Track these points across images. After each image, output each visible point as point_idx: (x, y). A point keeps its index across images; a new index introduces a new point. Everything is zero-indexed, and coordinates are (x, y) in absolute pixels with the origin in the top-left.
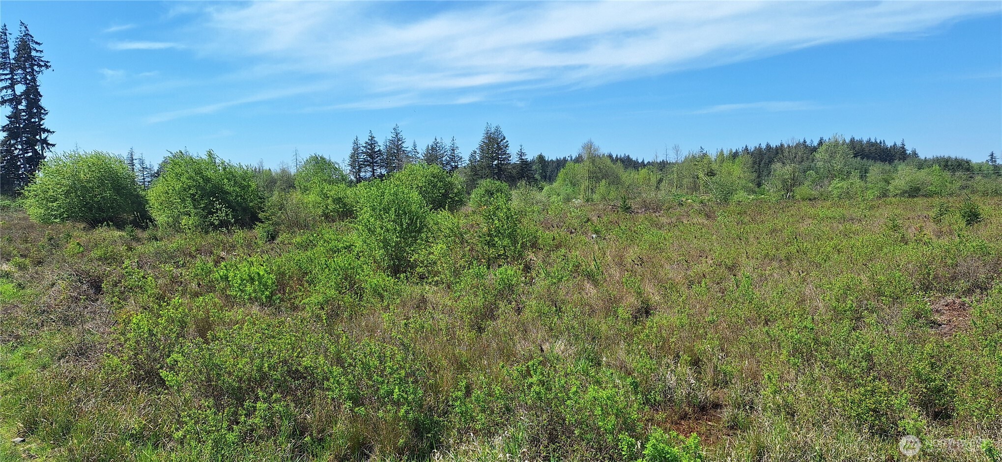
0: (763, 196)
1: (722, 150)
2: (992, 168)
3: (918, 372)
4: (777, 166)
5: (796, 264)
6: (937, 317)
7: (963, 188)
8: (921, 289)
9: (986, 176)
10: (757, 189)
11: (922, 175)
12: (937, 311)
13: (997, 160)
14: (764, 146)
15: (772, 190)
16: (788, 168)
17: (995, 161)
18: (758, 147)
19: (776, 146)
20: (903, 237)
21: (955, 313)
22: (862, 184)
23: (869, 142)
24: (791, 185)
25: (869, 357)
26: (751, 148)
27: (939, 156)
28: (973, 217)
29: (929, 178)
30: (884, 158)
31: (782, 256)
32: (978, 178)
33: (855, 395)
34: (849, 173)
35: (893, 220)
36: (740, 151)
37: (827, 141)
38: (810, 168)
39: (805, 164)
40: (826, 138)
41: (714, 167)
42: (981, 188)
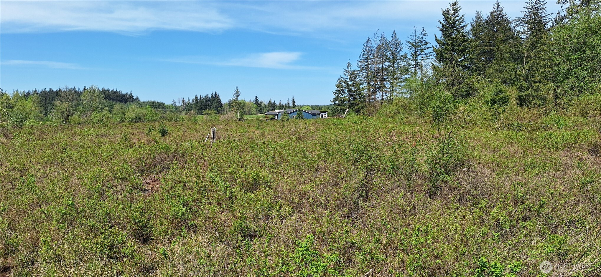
0: (48, 122)
1: (17, 91)
2: (174, 107)
3: (134, 219)
4: (57, 103)
5: (67, 164)
6: (146, 187)
7: (161, 117)
8: (139, 172)
9: (172, 111)
10: (44, 118)
11: (141, 110)
12: (147, 183)
13: (176, 103)
14: (48, 90)
15: (54, 117)
16: (65, 104)
17: (175, 104)
18: (43, 90)
19: (56, 90)
20: (130, 145)
21: (155, 183)
22: (110, 115)
23: (113, 91)
24: (67, 115)
25: (107, 215)
26: (39, 90)
27: (149, 100)
28: (164, 132)
29: (147, 112)
30: (121, 100)
31: (59, 160)
32: (168, 112)
33: (99, 239)
34: (102, 108)
35: (125, 135)
36: (31, 92)
37: (89, 88)
38: (79, 105)
39: (76, 102)
40: (88, 87)
41: (12, 102)
42: (169, 118)
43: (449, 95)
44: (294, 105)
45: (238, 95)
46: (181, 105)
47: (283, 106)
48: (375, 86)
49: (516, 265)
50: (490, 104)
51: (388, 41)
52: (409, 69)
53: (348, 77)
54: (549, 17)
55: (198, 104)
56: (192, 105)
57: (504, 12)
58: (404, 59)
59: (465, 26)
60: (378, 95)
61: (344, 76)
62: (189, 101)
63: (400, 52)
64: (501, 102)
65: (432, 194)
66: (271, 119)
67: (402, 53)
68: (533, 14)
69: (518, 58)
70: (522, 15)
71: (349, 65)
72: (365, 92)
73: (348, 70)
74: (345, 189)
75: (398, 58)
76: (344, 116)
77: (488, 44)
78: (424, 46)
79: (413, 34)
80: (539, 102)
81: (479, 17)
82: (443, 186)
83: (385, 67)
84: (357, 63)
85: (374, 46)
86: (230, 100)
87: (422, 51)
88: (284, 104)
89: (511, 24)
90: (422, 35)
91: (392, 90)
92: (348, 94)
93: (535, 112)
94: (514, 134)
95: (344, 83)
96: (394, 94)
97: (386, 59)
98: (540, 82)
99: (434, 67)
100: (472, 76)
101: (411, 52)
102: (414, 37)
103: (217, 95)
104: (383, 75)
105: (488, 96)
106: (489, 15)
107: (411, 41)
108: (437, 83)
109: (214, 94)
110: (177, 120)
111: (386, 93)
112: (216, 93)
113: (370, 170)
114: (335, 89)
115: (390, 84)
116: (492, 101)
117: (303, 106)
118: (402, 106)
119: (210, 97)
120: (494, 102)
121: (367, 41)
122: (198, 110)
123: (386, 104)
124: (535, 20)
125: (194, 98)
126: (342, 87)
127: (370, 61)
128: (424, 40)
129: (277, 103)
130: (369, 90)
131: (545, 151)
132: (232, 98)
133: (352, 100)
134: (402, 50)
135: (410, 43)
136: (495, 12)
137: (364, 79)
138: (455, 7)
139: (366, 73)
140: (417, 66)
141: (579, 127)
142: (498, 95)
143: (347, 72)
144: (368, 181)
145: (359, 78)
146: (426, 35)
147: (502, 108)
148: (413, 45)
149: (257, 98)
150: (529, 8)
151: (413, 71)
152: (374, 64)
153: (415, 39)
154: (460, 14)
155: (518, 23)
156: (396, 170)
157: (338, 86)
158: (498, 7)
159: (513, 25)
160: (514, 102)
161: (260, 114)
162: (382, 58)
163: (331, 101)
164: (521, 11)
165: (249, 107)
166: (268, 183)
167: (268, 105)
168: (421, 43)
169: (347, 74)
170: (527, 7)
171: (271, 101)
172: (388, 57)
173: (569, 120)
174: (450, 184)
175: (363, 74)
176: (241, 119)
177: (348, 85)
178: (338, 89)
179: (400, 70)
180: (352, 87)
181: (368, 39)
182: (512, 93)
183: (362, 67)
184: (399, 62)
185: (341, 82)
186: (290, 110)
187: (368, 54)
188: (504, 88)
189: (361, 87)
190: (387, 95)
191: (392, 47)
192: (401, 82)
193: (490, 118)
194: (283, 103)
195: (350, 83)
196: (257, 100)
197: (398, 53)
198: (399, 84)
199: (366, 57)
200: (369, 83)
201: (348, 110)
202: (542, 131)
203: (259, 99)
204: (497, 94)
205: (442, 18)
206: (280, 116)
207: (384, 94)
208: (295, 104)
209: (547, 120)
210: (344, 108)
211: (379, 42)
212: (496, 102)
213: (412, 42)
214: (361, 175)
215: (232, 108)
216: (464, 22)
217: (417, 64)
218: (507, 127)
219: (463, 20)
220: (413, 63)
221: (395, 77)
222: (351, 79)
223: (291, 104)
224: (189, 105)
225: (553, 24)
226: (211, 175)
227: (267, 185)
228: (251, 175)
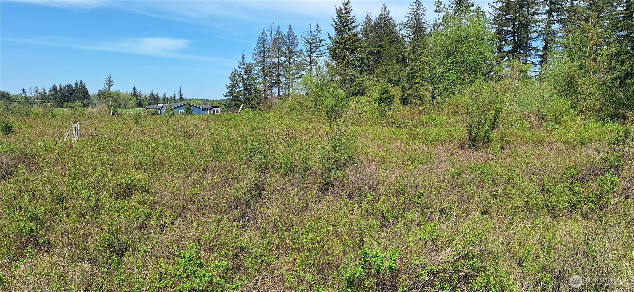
2: (24, 98)
9: (20, 103)
13: (27, 93)
28: (8, 129)
32: (15, 104)
42: (16, 111)
43: (342, 93)
44: (182, 99)
45: (111, 85)
46: (33, 95)
47: (168, 100)
48: (271, 81)
49: (394, 253)
50: (377, 103)
51: (284, 36)
52: (305, 66)
53: (243, 70)
54: (428, 23)
55: (56, 94)
56: (49, 95)
57: (390, 16)
58: (300, 55)
59: (357, 26)
60: (275, 90)
61: (238, 69)
62: (45, 90)
63: (296, 48)
64: (387, 101)
65: (324, 190)
66: (153, 114)
67: (298, 49)
68: (415, 19)
69: (402, 60)
70: (405, 20)
71: (243, 58)
72: (260, 87)
73: (242, 62)
74: (237, 191)
75: (294, 54)
76: (239, 112)
77: (376, 45)
78: (319, 44)
79: (308, 30)
80: (419, 102)
81: (369, 18)
82: (334, 181)
83: (281, 61)
84: (252, 56)
85: (269, 39)
86: (100, 91)
87: (317, 47)
88: (169, 97)
89: (397, 27)
90: (317, 32)
91: (288, 86)
92: (243, 88)
93: (416, 110)
94: (397, 131)
95: (239, 76)
96: (290, 90)
97: (282, 54)
98: (419, 83)
99: (328, 65)
100: (362, 76)
101: (306, 48)
102: (309, 33)
103: (83, 84)
104: (279, 70)
105: (376, 96)
106: (378, 17)
107: (306, 37)
108: (331, 81)
109: (79, 82)
110: (27, 114)
111: (282, 89)
112: (81, 81)
113: (264, 169)
114: (228, 82)
115: (286, 80)
116: (380, 100)
117: (192, 100)
118: (298, 102)
119: (74, 86)
120: (381, 100)
121: (262, 33)
122: (57, 102)
123: (283, 100)
124: (417, 25)
125: (52, 87)
126: (237, 81)
127: (265, 54)
128: (319, 38)
129: (161, 96)
130: (265, 85)
131: (423, 146)
132: (103, 89)
133: (247, 94)
134: (298, 46)
135: (305, 39)
136: (382, 15)
137: (259, 73)
138: (347, 6)
139: (262, 67)
140: (313, 63)
141: (450, 124)
142: (385, 95)
143: (241, 65)
144: (262, 180)
145: (254, 72)
146: (321, 32)
147: (388, 107)
148: (308, 41)
149: (135, 89)
150: (412, 14)
151: (309, 68)
152: (269, 58)
153: (310, 35)
154: (352, 14)
155: (402, 27)
156: (290, 168)
157: (231, 79)
158: (385, 10)
159: (398, 28)
160: (397, 101)
161: (139, 107)
162: (278, 53)
163: (224, 95)
164: (405, 16)
165: (125, 99)
166: (145, 187)
167: (149, 97)
168: (316, 40)
169: (242, 67)
170: (410, 12)
171: (153, 93)
172: (285, 52)
173: (443, 118)
174: (340, 179)
175: (259, 68)
176: (114, 114)
177: (243, 79)
178: (232, 82)
179: (296, 65)
180: (247, 81)
181: (263, 31)
182: (396, 92)
183: (258, 60)
184: (295, 58)
185: (235, 75)
186: (176, 103)
187: (263, 47)
188: (389, 88)
189: (257, 81)
190: (283, 91)
191: (288, 41)
192: (297, 78)
193: (377, 115)
194: (169, 96)
195: (245, 77)
196: (135, 91)
197: (294, 49)
198: (295, 80)
199: (262, 50)
200: (265, 78)
201: (243, 105)
202: (421, 129)
203: (138, 91)
204: (383, 93)
205: (335, 15)
206: (164, 111)
207: (280, 90)
208: (182, 98)
209: (425, 118)
210: (239, 103)
211: (274, 35)
212: (383, 101)
213: (308, 38)
214: (254, 174)
215: (103, 100)
216: (355, 22)
217: (313, 61)
218: (392, 125)
219: (354, 20)
220: (308, 59)
221: (291, 73)
222: (246, 73)
223: (177, 98)
224: (44, 95)
225: (431, 30)
226: (71, 181)
227: (144, 189)
228: (124, 180)
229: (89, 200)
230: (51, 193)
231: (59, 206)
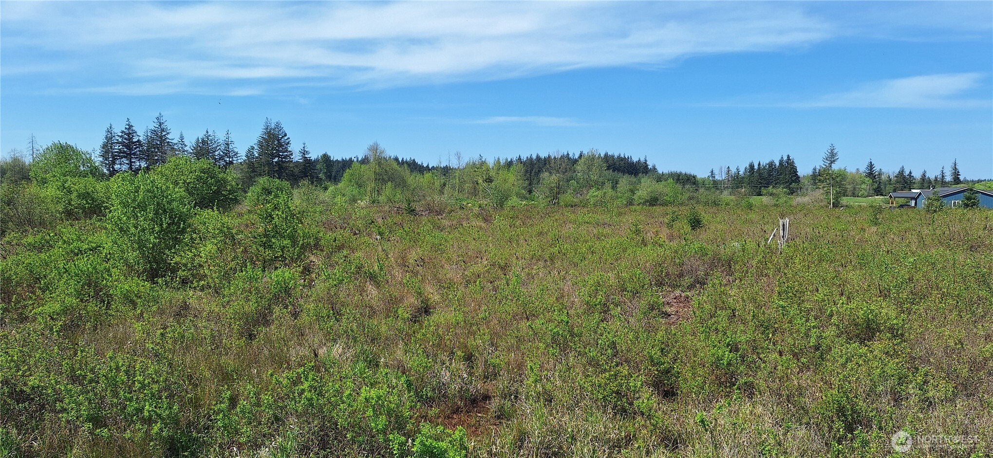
0: (533, 202)
1: (499, 159)
2: (712, 182)
3: (651, 357)
4: (545, 175)
5: (558, 264)
6: (669, 310)
7: (690, 198)
8: (656, 284)
9: (708, 189)
10: (528, 196)
11: (660, 187)
12: (668, 303)
13: (715, 176)
14: (534, 157)
15: (540, 196)
16: (554, 178)
17: (714, 177)
18: (529, 157)
19: (545, 157)
20: (643, 240)
21: (681, 305)
22: (613, 193)
23: (619, 157)
24: (557, 192)
25: (613, 345)
26: (524, 158)
27: (673, 171)
28: (696, 223)
29: (666, 189)
30: (630, 171)
31: (547, 257)
32: (702, 190)
33: (602, 379)
34: (603, 183)
35: (636, 226)
36: (515, 160)
37: (586, 154)
38: (572, 178)
39: (569, 174)
40: (585, 152)
41: (492, 173)
42: (703, 199)
44: (957, 180)
45: (834, 161)
46: (724, 178)
47: (930, 182)
55: (753, 176)
56: (743, 178)
62: (739, 171)
66: (902, 206)
86: (815, 169)
88: (932, 177)
103: (791, 161)
109: (785, 158)
110: (715, 204)
112: (788, 157)
117: (979, 181)
119: (778, 164)
122: (753, 188)
125: (748, 166)
129: (917, 175)
132: (820, 166)
149: (871, 166)
161: (877, 195)
165: (853, 181)
166: (898, 330)
167: (895, 178)
171: (903, 171)
176: (835, 205)
186: (946, 189)
194: (931, 175)
196: (871, 169)
203: (877, 168)
206: (923, 203)
208: (958, 178)
215: (819, 184)
223: (949, 178)
224: (737, 178)
226: (781, 303)
227: (895, 333)
228: (862, 312)
229: (807, 335)
230: (753, 316)
231: (763, 336)
